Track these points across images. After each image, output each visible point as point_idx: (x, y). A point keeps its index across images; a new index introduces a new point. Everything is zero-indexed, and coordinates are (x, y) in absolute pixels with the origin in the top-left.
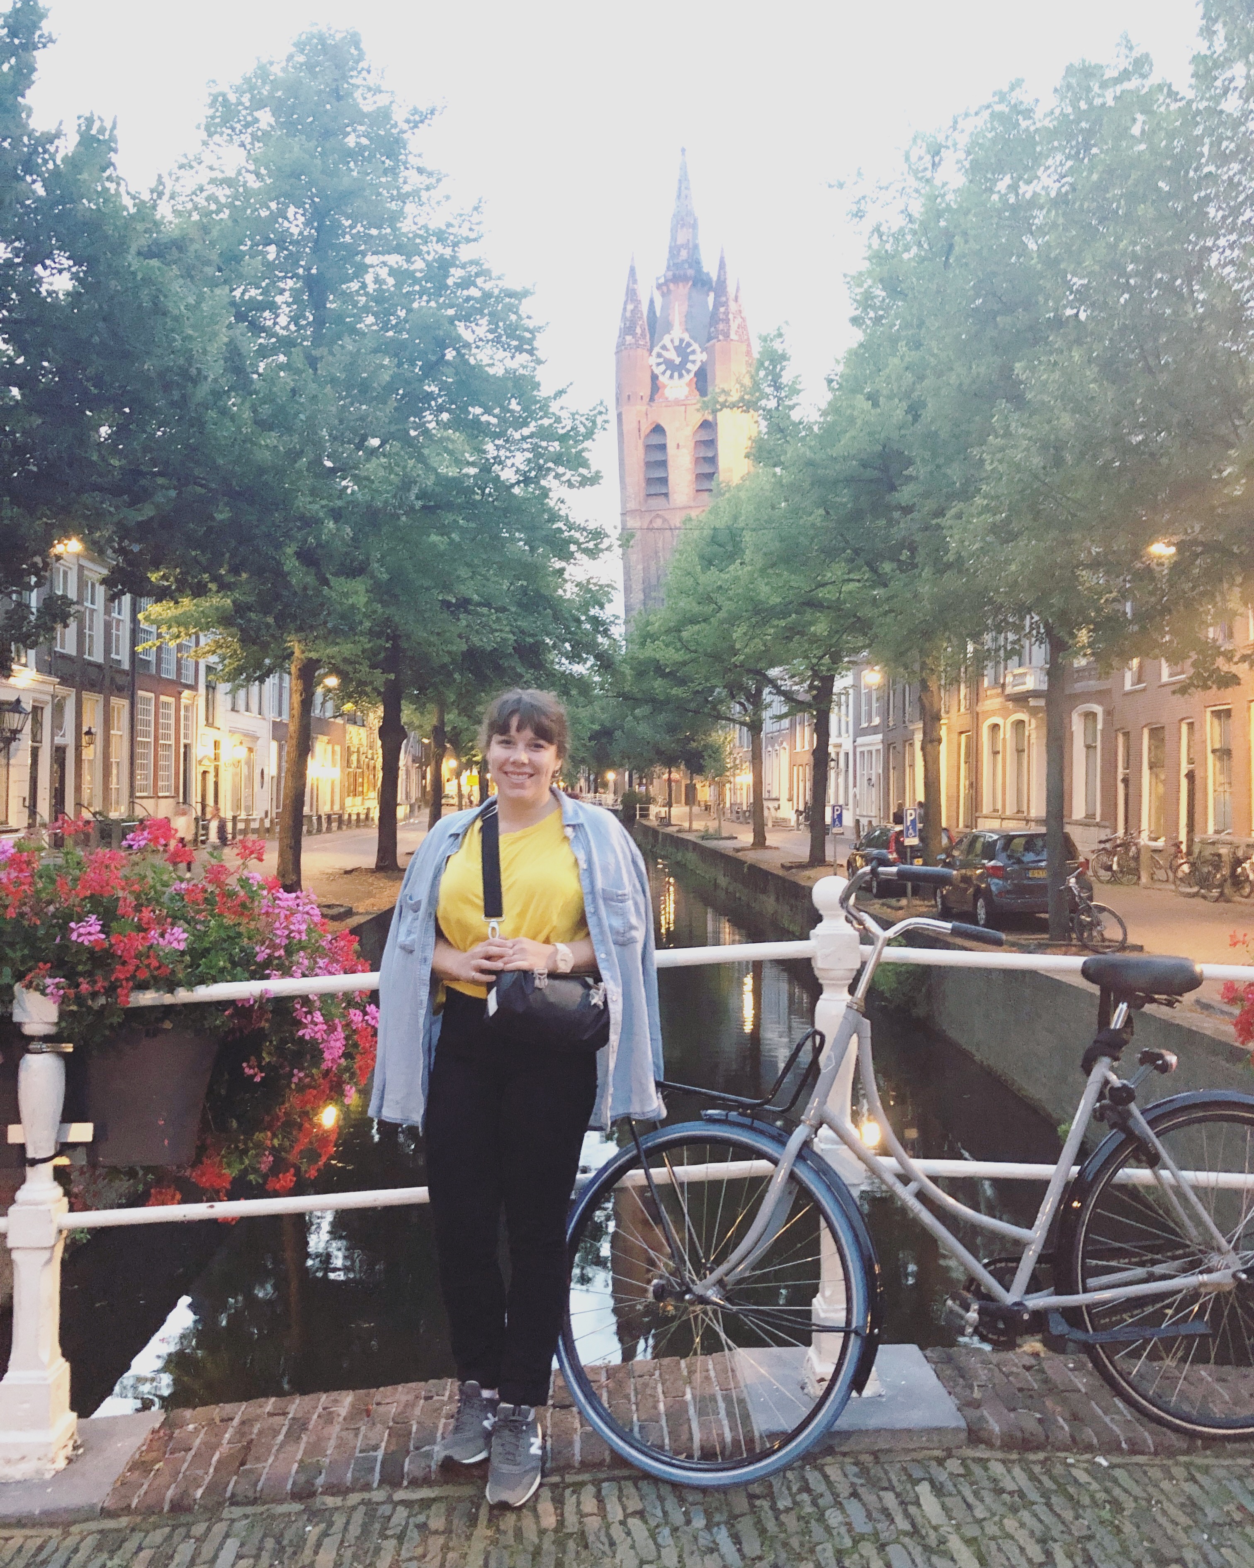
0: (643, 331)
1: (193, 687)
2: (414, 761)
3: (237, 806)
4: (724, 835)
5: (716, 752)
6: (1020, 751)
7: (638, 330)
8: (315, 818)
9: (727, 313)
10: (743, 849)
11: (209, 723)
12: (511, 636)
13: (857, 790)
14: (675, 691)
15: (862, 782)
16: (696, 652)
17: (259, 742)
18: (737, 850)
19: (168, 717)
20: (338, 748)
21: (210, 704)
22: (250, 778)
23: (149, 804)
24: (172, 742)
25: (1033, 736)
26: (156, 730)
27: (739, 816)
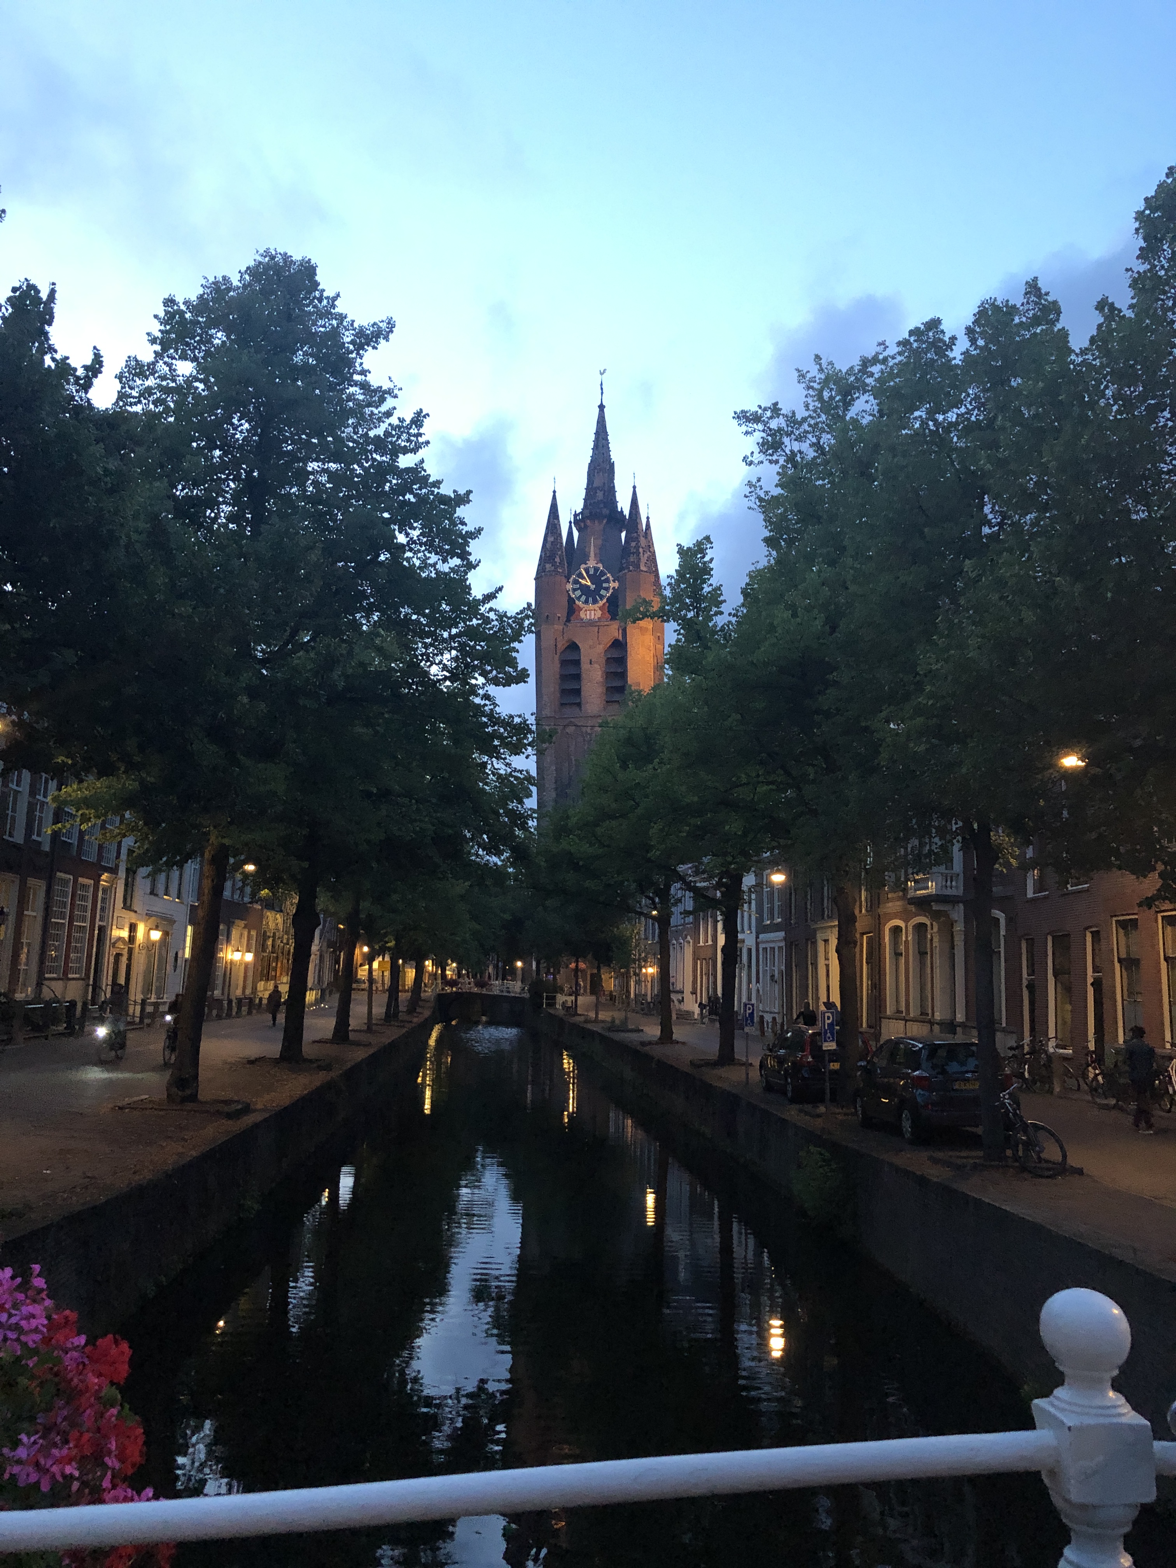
0: (562, 560)
1: (114, 871)
2: (329, 946)
3: (147, 990)
4: (630, 1027)
5: (624, 943)
6: (922, 954)
7: (557, 560)
8: (225, 1003)
9: (637, 547)
10: (650, 1043)
11: (127, 906)
12: (430, 826)
13: (760, 986)
14: (587, 884)
15: (765, 979)
16: (608, 846)
17: (175, 926)
18: (643, 1044)
19: (84, 898)
20: (253, 933)
21: (129, 887)
22: (163, 962)
23: (58, 986)
24: (87, 924)
25: (936, 940)
26: (72, 912)
27: (645, 1008)
